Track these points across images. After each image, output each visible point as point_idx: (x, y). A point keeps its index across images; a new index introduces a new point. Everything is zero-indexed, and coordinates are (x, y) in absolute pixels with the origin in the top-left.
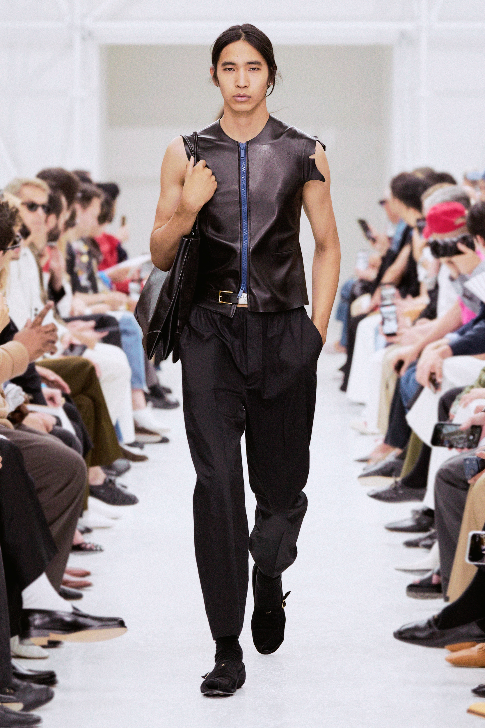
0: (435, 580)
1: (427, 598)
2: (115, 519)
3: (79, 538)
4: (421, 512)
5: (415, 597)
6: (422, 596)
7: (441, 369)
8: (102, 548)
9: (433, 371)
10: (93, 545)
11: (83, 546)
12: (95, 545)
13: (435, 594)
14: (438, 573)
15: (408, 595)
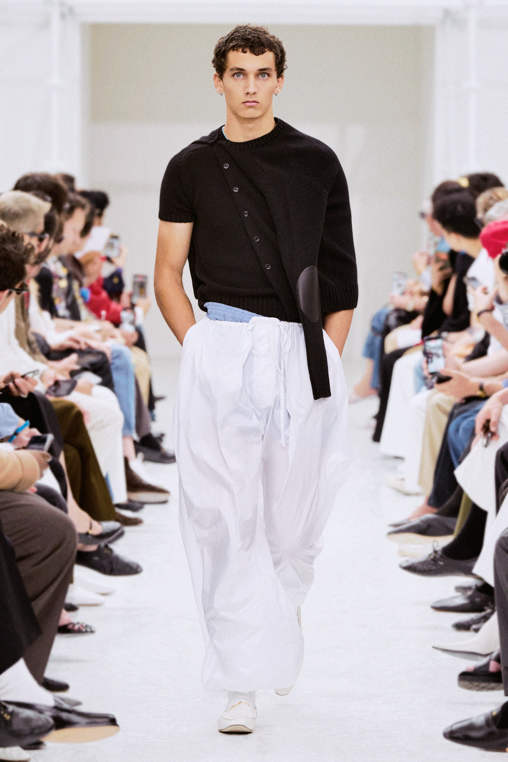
0: (493, 667)
2: (104, 594)
3: (66, 617)
4: (474, 587)
7: (499, 417)
8: (93, 629)
9: (488, 418)
10: (82, 626)
11: (71, 627)
12: (84, 625)
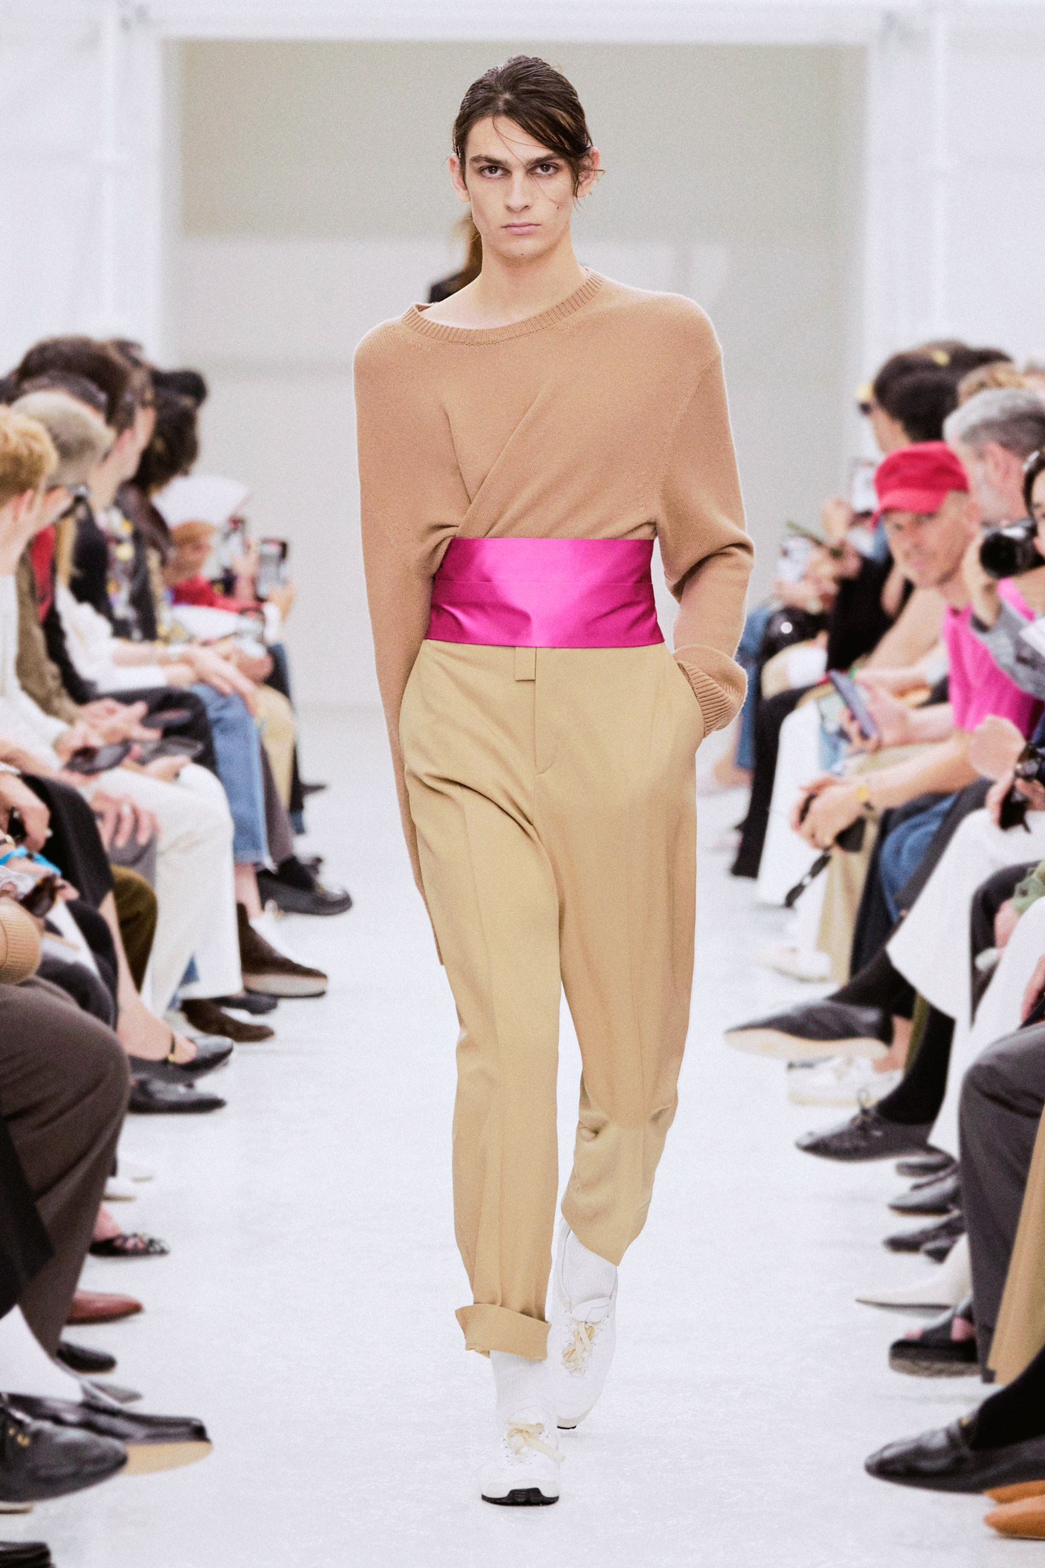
0: (958, 1331)
1: (939, 1373)
5: (912, 1372)
6: (927, 1369)
10: (142, 1241)
11: (118, 1243)
12: (148, 1238)
13: (959, 1366)
14: (968, 1315)
15: (893, 1367)
